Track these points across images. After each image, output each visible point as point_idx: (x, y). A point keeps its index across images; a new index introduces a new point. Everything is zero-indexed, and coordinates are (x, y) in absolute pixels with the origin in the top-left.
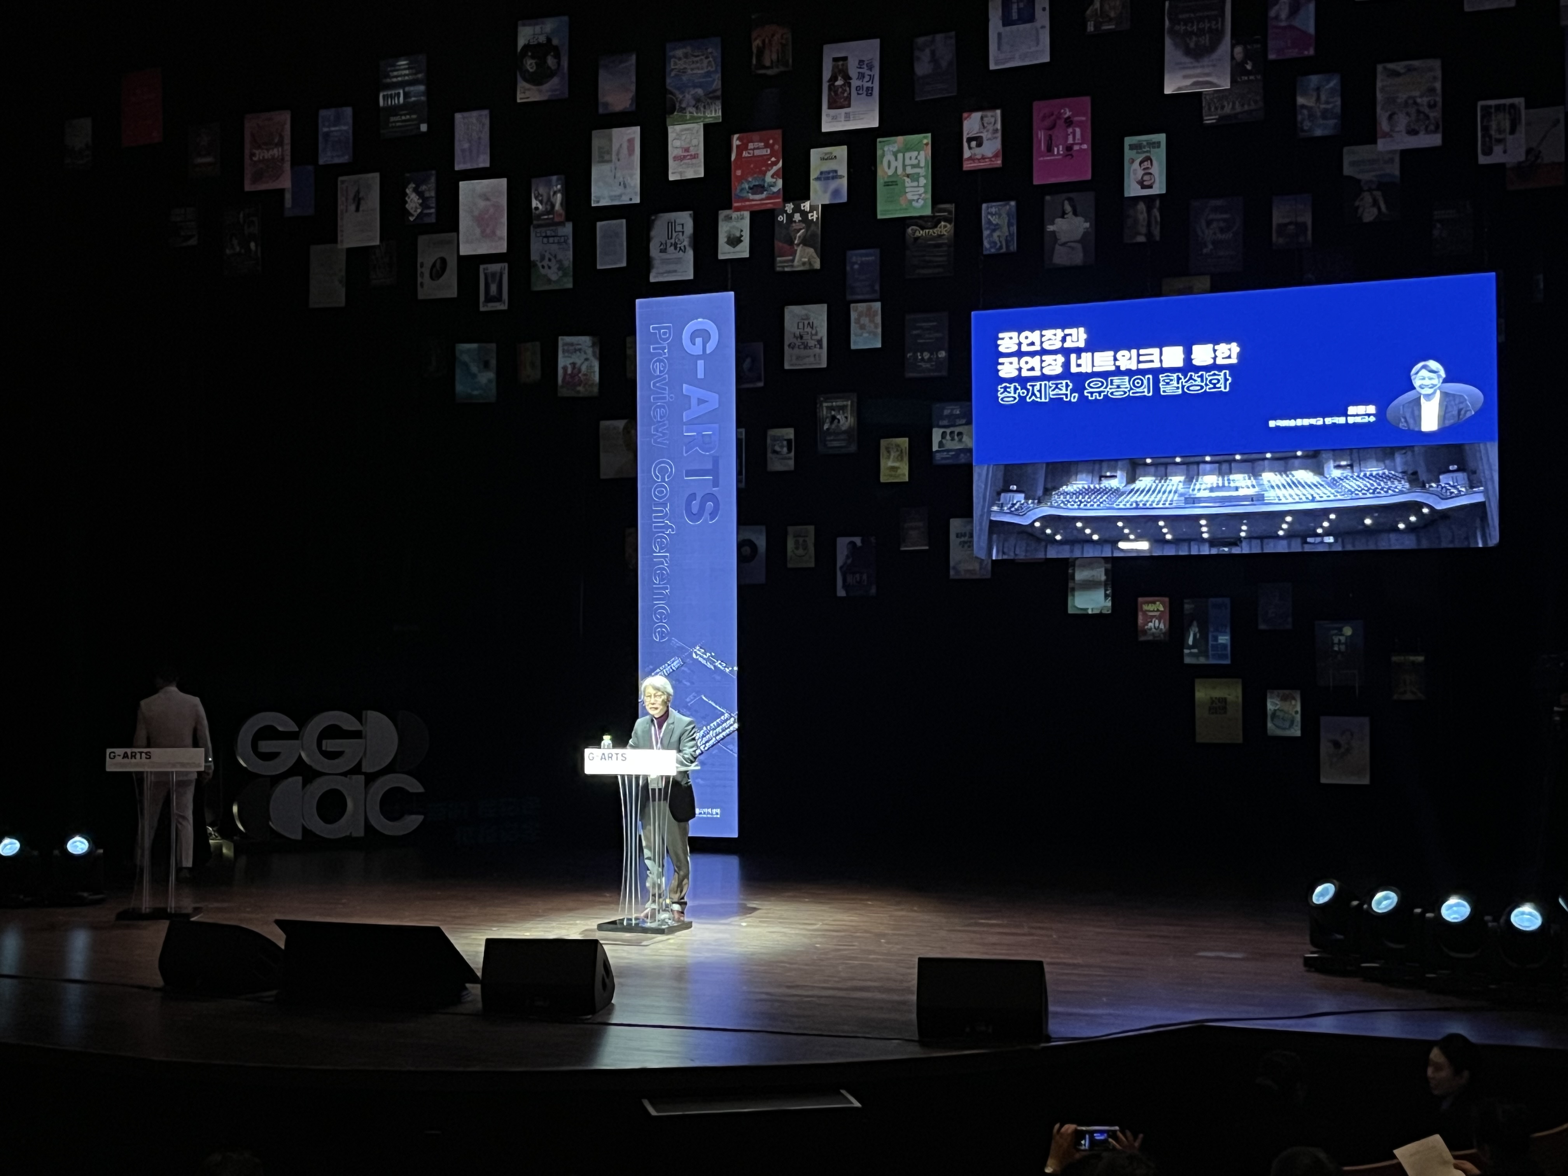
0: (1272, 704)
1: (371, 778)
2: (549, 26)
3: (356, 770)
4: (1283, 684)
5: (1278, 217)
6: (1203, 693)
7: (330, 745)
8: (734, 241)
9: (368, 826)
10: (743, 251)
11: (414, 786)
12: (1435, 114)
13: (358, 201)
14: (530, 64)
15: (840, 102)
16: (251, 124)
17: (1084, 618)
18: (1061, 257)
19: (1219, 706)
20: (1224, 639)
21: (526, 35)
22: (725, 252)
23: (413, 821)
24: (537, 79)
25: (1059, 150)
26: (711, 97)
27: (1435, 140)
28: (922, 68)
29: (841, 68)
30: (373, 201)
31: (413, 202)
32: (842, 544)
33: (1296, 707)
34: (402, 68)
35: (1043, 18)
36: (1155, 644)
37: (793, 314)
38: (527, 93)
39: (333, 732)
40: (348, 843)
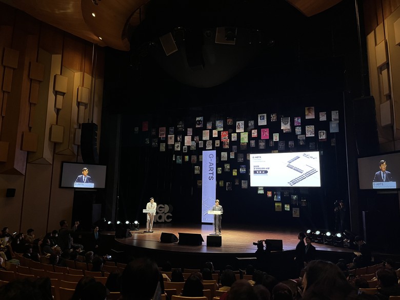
0: (286, 206)
1: (165, 214)
2: (200, 118)
3: (163, 213)
4: (287, 204)
5: (289, 143)
6: (276, 204)
7: (160, 209)
8: (217, 144)
9: (165, 221)
10: (219, 145)
11: (171, 215)
12: (313, 132)
13: (171, 138)
14: (198, 123)
15: (239, 128)
16: (160, 129)
17: (260, 194)
18: (261, 148)
19: (278, 206)
20: (280, 197)
21: (197, 119)
22: (216, 146)
23: (170, 220)
24: (199, 125)
25: (265, 135)
26: (222, 127)
27: (314, 135)
28: (250, 125)
29: (239, 124)
30: (173, 138)
31: (178, 139)
32: (227, 183)
33: (289, 206)
34: (181, 123)
35: (266, 119)
36: (270, 198)
37: (222, 153)
38: (197, 126)
39: (161, 207)
40: (162, 223)
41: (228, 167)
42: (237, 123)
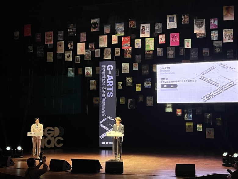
2: (96, 20)
3: (53, 136)
6: (187, 124)
9: (55, 146)
10: (119, 54)
11: (62, 139)
12: (232, 37)
13: (60, 46)
15: (143, 33)
16: (46, 33)
17: (168, 112)
18: (170, 57)
19: (189, 126)
20: (191, 116)
22: (116, 55)
24: (94, 28)
25: (174, 41)
26: (122, 31)
27: (232, 41)
29: (143, 28)
30: (63, 46)
32: (129, 100)
34: (72, 26)
35: (175, 21)
37: (124, 65)
39: (49, 130)
40: (51, 148)
41: (131, 81)
42: (142, 26)
